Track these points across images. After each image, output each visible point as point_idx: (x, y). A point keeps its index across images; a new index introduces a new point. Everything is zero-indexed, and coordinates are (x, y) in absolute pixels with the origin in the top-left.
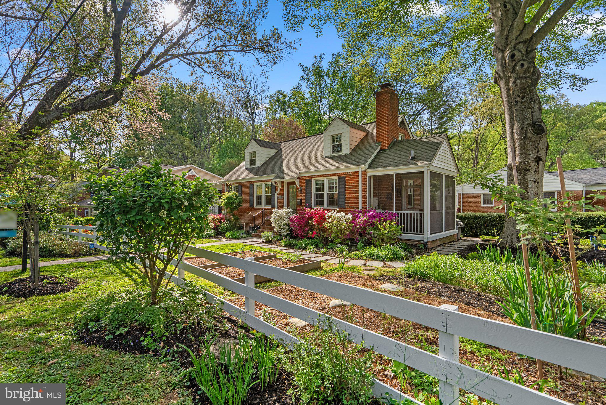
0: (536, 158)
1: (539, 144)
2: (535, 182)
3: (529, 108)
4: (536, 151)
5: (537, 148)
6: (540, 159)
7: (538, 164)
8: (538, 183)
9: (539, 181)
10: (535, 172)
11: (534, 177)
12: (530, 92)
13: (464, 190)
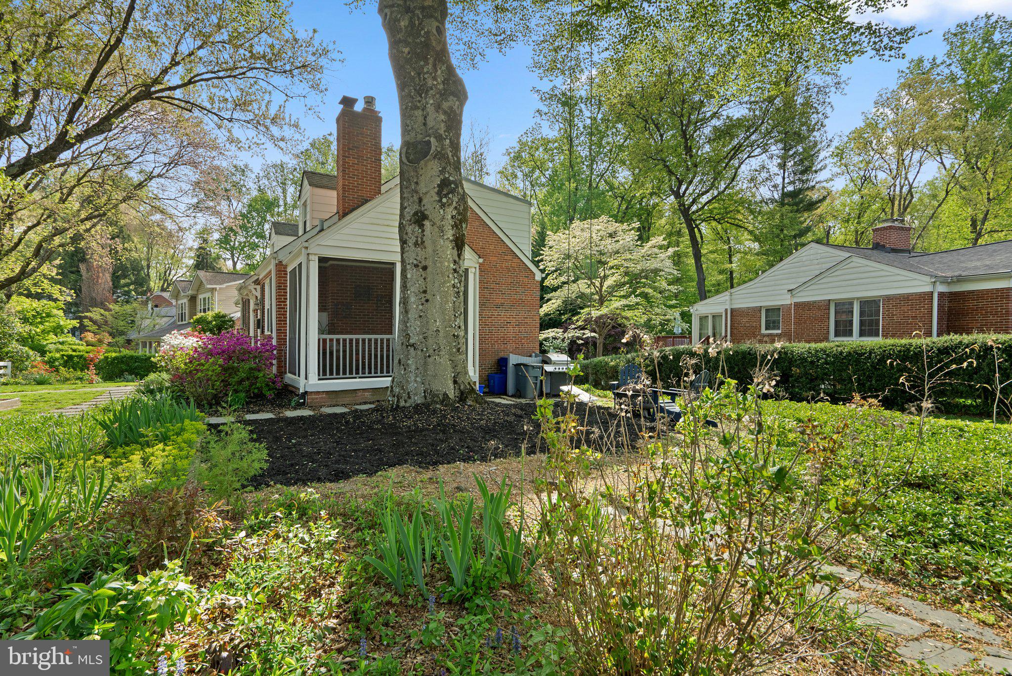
0: (416, 214)
1: (417, 183)
2: (416, 266)
3: (417, 108)
4: (416, 198)
5: (417, 192)
6: (425, 217)
7: (421, 226)
8: (425, 268)
9: (429, 263)
10: (416, 244)
11: (414, 255)
12: (419, 74)
13: (733, 302)
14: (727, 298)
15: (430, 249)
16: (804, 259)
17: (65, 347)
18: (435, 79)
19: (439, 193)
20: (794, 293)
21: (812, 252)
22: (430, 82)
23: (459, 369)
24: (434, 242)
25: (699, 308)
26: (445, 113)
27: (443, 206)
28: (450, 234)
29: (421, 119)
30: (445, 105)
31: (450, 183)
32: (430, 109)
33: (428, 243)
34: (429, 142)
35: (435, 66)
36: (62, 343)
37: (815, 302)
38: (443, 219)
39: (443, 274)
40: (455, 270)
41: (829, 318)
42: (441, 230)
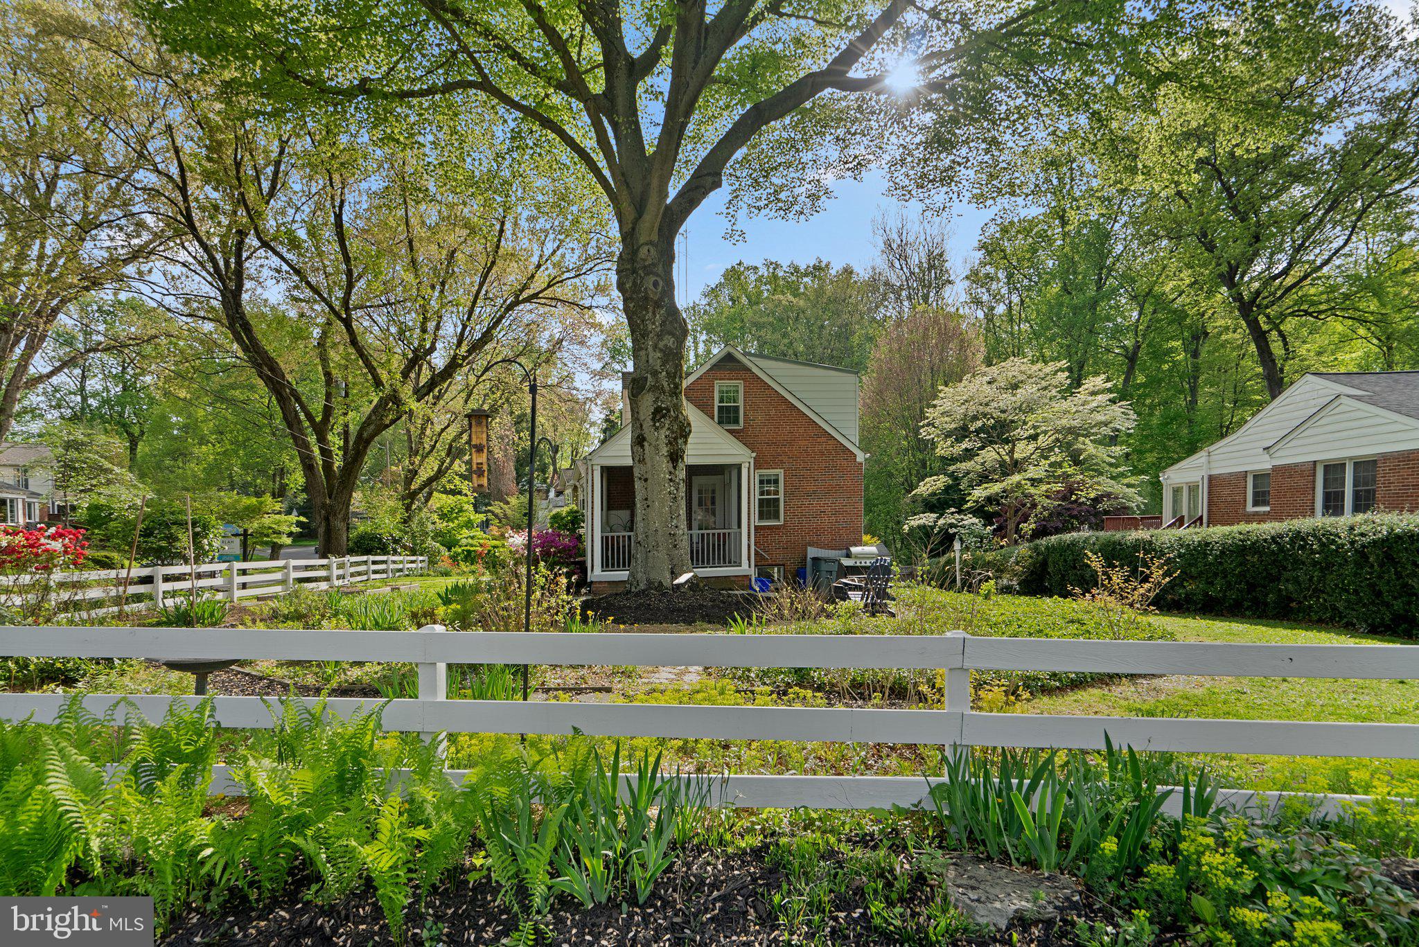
0: (638, 437)
2: (640, 479)
5: (638, 419)
6: (644, 439)
7: (642, 446)
8: (646, 480)
10: (639, 461)
11: (638, 470)
12: (643, 321)
13: (1213, 465)
14: (1204, 460)
15: (649, 465)
16: (1298, 398)
17: (474, 542)
18: (654, 323)
19: (653, 419)
20: (1272, 451)
21: (1307, 387)
22: (650, 327)
23: (675, 561)
24: (652, 459)
25: (1172, 476)
26: (661, 350)
27: (657, 429)
28: (664, 450)
29: (644, 358)
30: (661, 345)
31: (662, 409)
32: (650, 349)
33: (647, 460)
34: (646, 378)
35: (654, 313)
36: (472, 538)
37: (1296, 465)
38: (657, 439)
39: (659, 484)
40: (671, 480)
41: (1314, 489)
42: (657, 448)
